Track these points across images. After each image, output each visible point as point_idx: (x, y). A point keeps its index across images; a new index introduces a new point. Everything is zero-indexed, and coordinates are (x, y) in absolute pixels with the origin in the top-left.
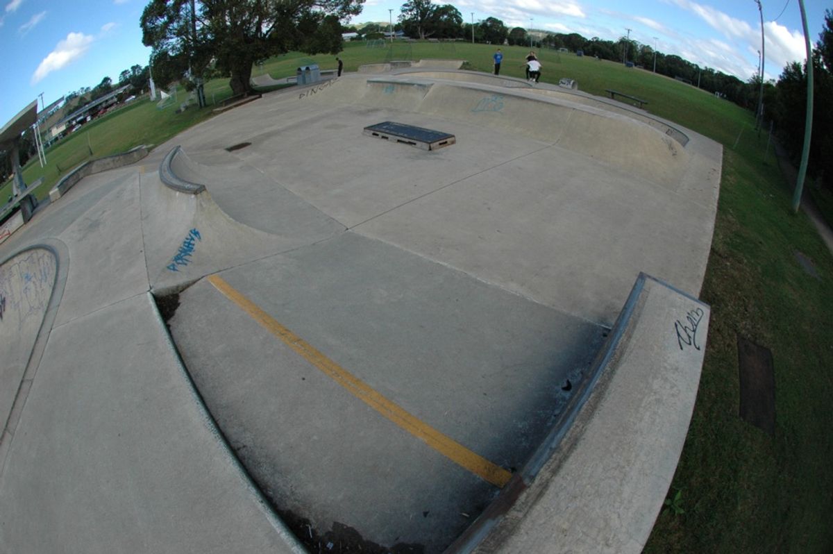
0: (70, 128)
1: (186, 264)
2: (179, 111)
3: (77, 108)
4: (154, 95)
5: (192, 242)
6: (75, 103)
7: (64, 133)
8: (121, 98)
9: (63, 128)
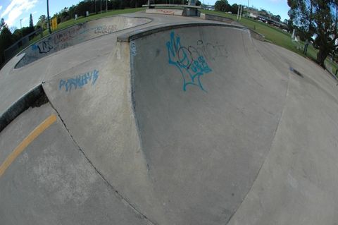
0: (258, 19)
1: (67, 90)
2: (296, 47)
3: (264, 15)
4: (293, 36)
5: (88, 80)
6: (265, 14)
7: (255, 19)
8: (281, 27)
9: (256, 17)
